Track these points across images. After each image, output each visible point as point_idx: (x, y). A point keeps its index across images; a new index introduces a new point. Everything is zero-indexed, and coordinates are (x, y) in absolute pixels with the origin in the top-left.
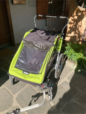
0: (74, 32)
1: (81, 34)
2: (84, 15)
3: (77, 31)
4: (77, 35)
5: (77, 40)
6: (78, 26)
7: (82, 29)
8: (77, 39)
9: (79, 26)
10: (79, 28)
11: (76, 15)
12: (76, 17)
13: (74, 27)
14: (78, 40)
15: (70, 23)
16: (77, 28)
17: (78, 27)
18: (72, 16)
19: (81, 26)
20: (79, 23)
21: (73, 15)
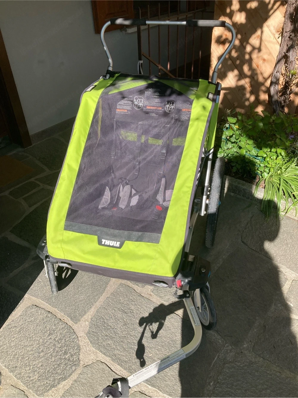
0: (236, 72)
1: (261, 79)
2: (270, 6)
3: (246, 68)
4: (246, 82)
5: (248, 99)
6: (248, 49)
7: (266, 57)
8: (248, 95)
9: (254, 48)
10: (254, 56)
11: (240, 10)
12: (240, 18)
13: (234, 54)
14: (252, 98)
15: (221, 41)
16: (247, 57)
17: (250, 54)
18: (225, 15)
19: (259, 50)
20: (254, 36)
21: (228, 11)
